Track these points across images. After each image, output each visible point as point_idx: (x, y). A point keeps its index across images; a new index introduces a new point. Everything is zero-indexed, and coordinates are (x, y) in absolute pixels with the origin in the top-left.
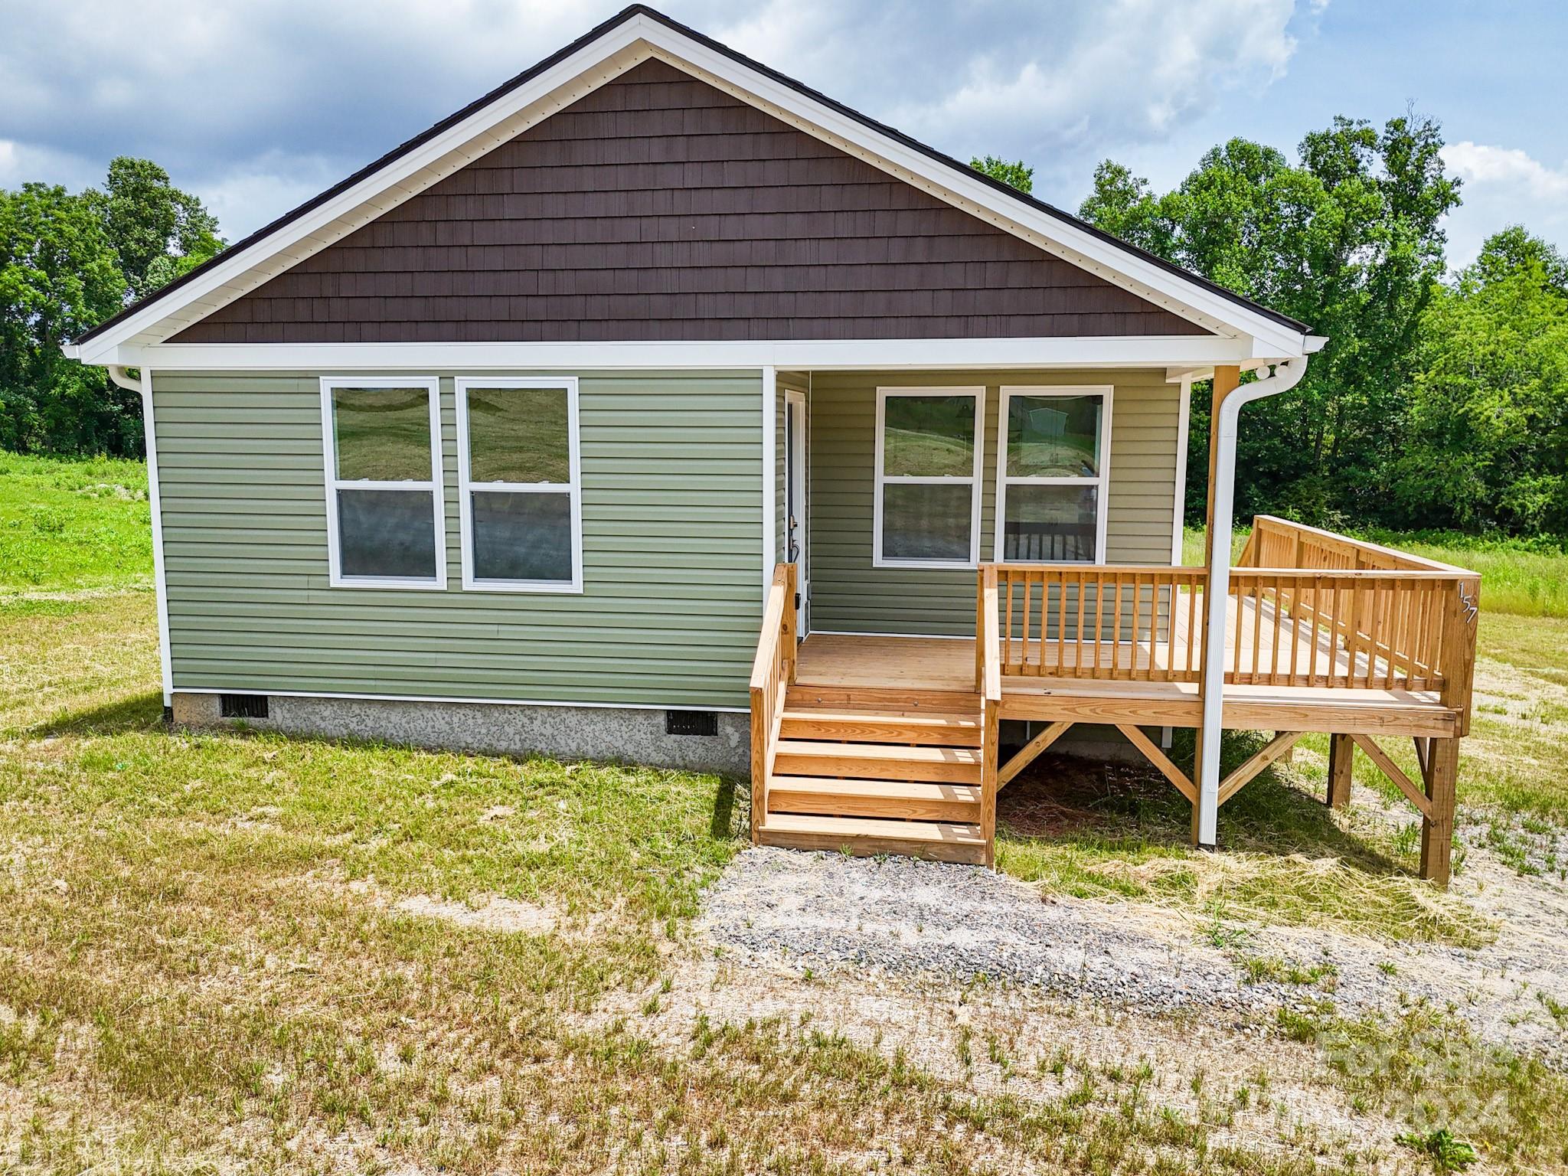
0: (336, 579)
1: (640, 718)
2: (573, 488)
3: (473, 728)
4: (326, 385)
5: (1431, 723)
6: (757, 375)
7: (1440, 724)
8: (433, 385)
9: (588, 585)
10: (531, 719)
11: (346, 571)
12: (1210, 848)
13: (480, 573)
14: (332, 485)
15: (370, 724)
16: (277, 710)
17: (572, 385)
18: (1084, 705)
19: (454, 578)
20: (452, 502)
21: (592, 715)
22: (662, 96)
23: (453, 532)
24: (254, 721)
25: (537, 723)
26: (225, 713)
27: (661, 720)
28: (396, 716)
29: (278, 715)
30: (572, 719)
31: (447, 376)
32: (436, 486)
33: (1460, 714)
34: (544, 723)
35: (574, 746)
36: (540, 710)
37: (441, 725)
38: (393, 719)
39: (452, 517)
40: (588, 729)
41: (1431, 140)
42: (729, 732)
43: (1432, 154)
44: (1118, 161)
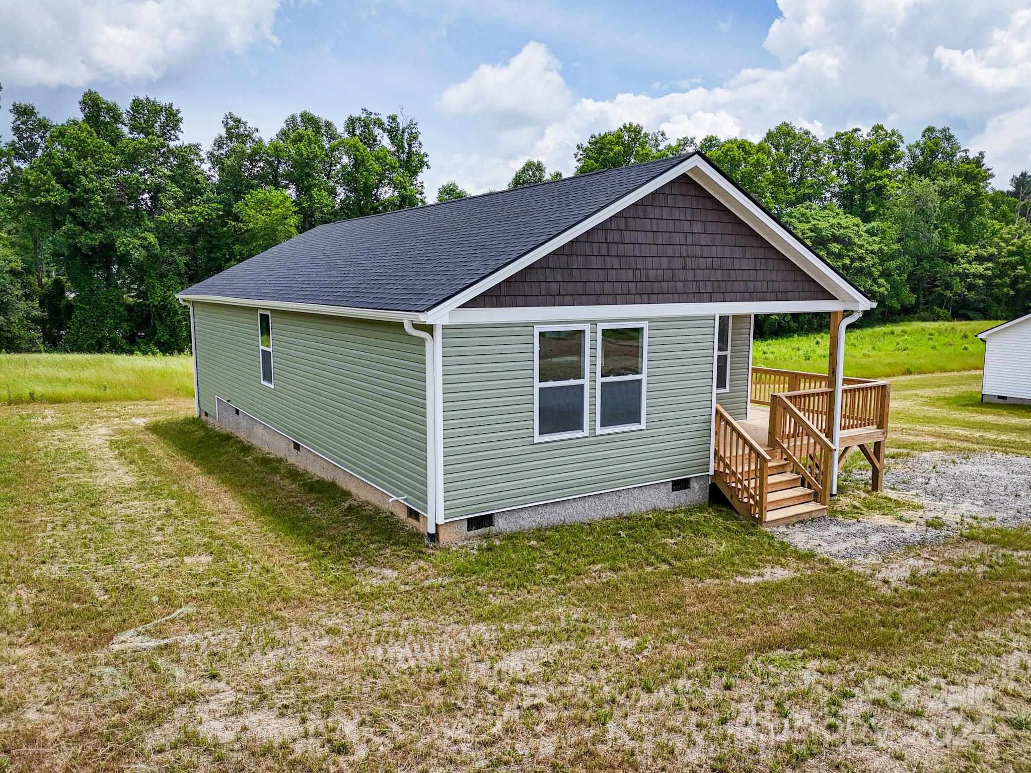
1: (662, 487)
4: (537, 330)
6: (712, 318)
8: (587, 327)
9: (648, 424)
10: (619, 497)
11: (541, 433)
12: (835, 495)
15: (547, 516)
17: (646, 325)
23: (592, 405)
25: (622, 498)
26: (469, 529)
27: (670, 485)
31: (594, 323)
34: (624, 498)
35: (636, 507)
36: (623, 492)
37: (580, 508)
39: (593, 397)
40: (642, 497)
41: (414, 131)
42: (695, 485)
43: (415, 138)
44: (237, 115)
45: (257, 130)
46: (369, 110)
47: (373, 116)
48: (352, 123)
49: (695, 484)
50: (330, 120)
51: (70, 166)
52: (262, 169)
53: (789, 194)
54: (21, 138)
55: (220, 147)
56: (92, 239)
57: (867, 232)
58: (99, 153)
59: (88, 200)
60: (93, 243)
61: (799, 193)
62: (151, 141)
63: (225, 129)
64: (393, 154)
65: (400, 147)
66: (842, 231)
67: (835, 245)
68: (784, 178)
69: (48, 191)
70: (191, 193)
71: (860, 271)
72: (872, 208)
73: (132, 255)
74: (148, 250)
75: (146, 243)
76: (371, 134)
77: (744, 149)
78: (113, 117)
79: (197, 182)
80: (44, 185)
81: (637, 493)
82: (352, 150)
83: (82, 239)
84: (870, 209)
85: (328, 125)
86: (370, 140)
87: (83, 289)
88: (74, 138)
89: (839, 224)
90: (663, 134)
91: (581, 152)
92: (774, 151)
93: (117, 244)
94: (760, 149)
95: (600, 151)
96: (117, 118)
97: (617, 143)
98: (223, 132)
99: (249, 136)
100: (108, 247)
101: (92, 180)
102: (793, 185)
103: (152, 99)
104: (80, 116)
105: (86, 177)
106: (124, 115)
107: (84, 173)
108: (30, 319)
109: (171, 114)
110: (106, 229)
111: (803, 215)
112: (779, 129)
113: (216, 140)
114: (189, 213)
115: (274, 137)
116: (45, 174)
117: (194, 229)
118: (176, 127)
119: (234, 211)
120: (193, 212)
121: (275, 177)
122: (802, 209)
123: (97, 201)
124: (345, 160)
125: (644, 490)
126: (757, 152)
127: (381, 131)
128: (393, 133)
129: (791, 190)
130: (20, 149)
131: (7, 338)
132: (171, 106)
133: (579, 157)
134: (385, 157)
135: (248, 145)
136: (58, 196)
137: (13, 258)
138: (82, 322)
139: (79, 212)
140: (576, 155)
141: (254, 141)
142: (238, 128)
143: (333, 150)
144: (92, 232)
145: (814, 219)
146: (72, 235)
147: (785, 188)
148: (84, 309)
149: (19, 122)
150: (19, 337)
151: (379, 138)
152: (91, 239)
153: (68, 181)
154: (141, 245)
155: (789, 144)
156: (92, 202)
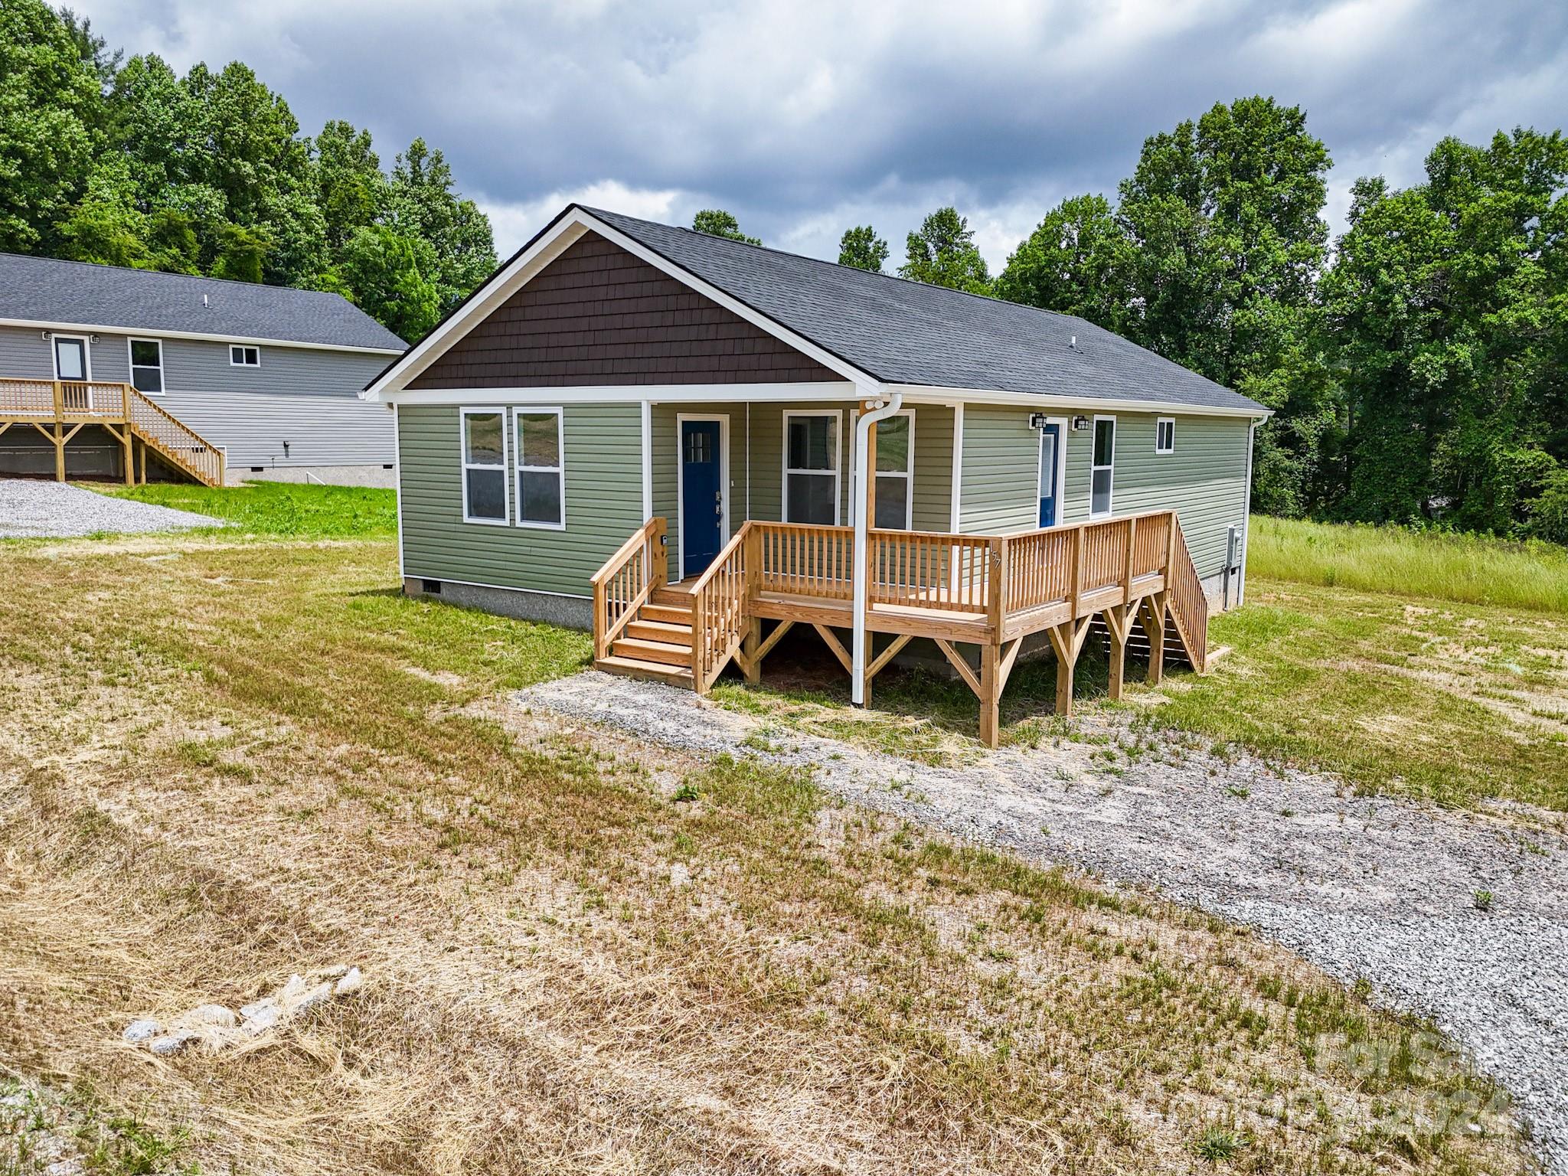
0: (466, 518)
2: (561, 470)
3: (522, 605)
4: (463, 411)
5: (978, 635)
6: (638, 406)
7: (983, 635)
8: (504, 411)
9: (567, 526)
11: (470, 515)
12: (858, 706)
13: (523, 517)
14: (465, 466)
16: (444, 589)
17: (559, 411)
18: (796, 611)
19: (512, 520)
20: (512, 477)
21: (571, 601)
23: (512, 494)
24: (435, 595)
26: (424, 590)
28: (490, 596)
29: (445, 593)
30: (563, 603)
31: (509, 407)
32: (505, 467)
33: (993, 629)
36: (549, 597)
39: (512, 485)
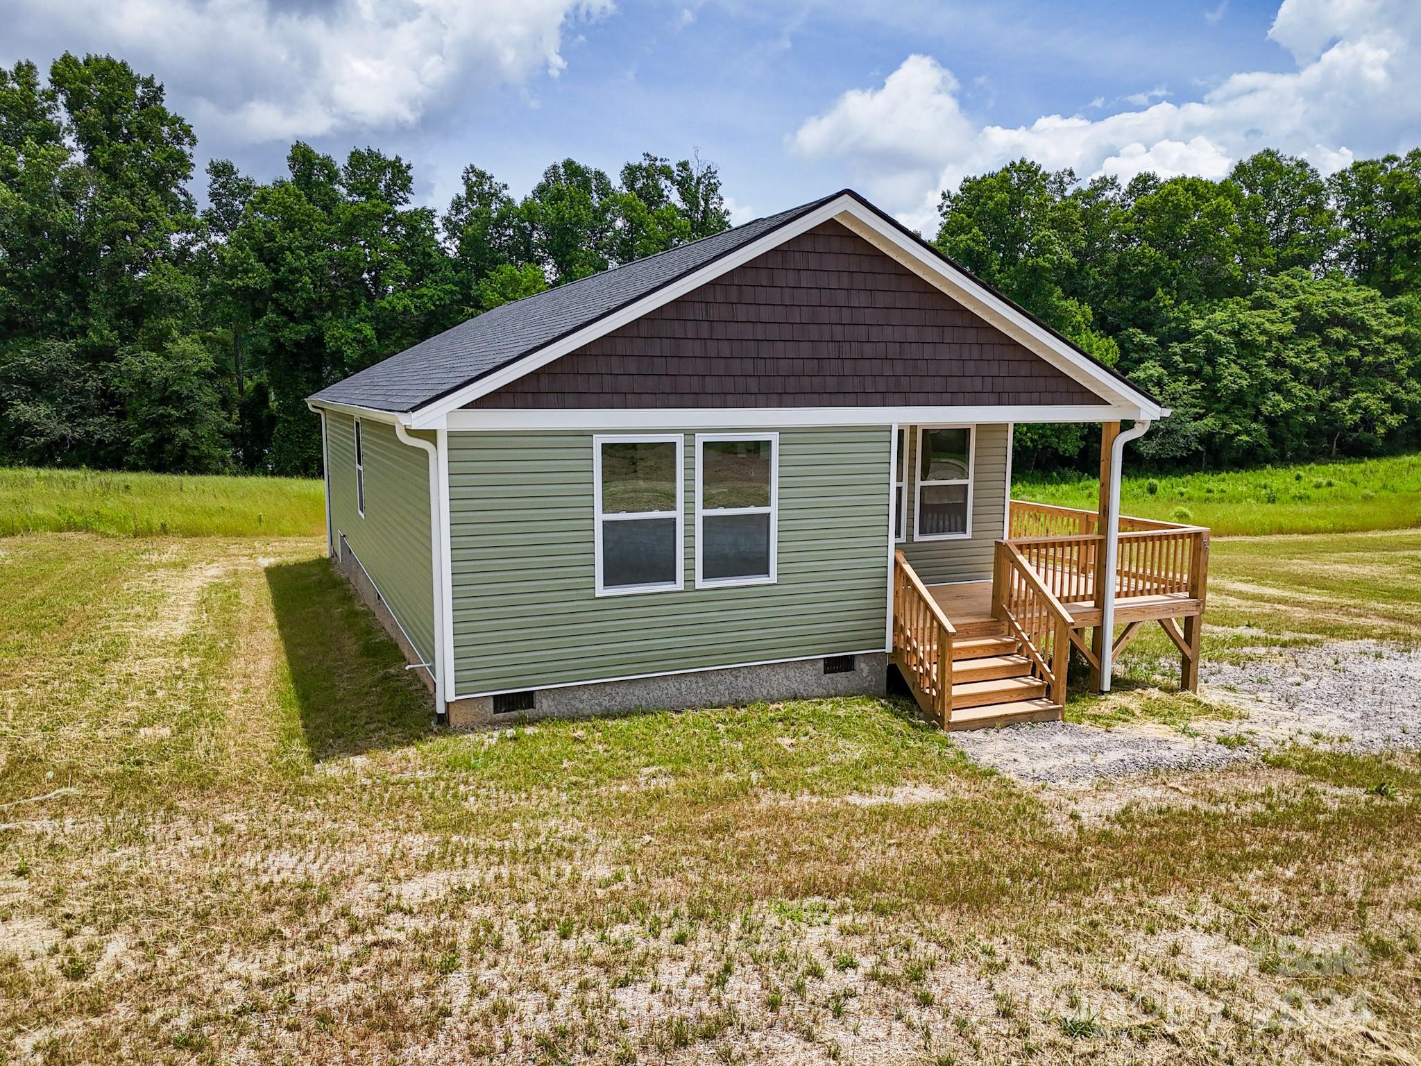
0: (601, 591)
1: (808, 666)
2: (773, 510)
4: (598, 441)
8: (679, 439)
10: (736, 677)
11: (607, 583)
12: (1109, 693)
13: (707, 575)
14: (600, 517)
15: (618, 699)
16: (544, 701)
17: (774, 438)
19: (690, 580)
20: (690, 524)
22: (835, 244)
23: (690, 547)
25: (740, 679)
26: (497, 710)
27: (821, 664)
29: (544, 705)
31: (690, 433)
32: (679, 514)
33: (1202, 602)
34: (745, 679)
35: (765, 693)
36: (743, 670)
37: (673, 690)
38: (636, 693)
39: (690, 536)
40: (774, 679)
41: (712, 181)
42: (863, 667)
43: (714, 190)
44: (479, 167)
45: (505, 186)
46: (653, 155)
47: (658, 163)
48: (631, 173)
49: (863, 665)
50: (602, 170)
51: (273, 240)
52: (511, 238)
53: (1266, 256)
54: (219, 205)
55: (458, 212)
56: (297, 333)
57: (1390, 311)
58: (308, 223)
59: (294, 282)
60: (298, 337)
61: (1284, 254)
62: (374, 206)
63: (465, 187)
64: (683, 214)
65: (694, 204)
66: (1348, 310)
67: (1338, 329)
68: (1261, 233)
69: (246, 271)
70: (421, 270)
71: (1377, 369)
72: (1402, 276)
73: (342, 352)
74: (364, 346)
75: (360, 337)
76: (656, 186)
77: (1195, 192)
78: (328, 175)
79: (430, 256)
80: (242, 264)
81: (765, 674)
82: (628, 209)
83: (286, 332)
84: (1397, 277)
85: (600, 176)
86: (653, 197)
87: (287, 395)
88: (279, 204)
89: (1344, 299)
90: (1071, 174)
91: (948, 203)
92: (1246, 193)
93: (327, 338)
94: (1223, 189)
95: (976, 201)
96: (333, 177)
97: (1001, 189)
98: (462, 191)
99: (495, 195)
100: (317, 341)
101: (299, 258)
102: (1277, 242)
103: (375, 150)
104: (288, 176)
105: (292, 252)
106: (342, 173)
107: (289, 249)
108: (221, 432)
109: (399, 171)
110: (316, 320)
111: (1287, 287)
112: (1255, 159)
113: (454, 202)
114: (418, 297)
115: (530, 195)
116: (242, 249)
117: (422, 319)
118: (405, 187)
119: (473, 293)
120: (421, 297)
121: (527, 249)
122: (1286, 278)
123: (305, 283)
124: (619, 224)
125: (777, 669)
126: (1218, 195)
127: (668, 183)
128: (684, 185)
129: (1269, 250)
130: (218, 218)
131: (194, 457)
132: (398, 159)
133: (945, 209)
134: (673, 218)
135: (493, 207)
136: (258, 277)
137: (203, 355)
138: (286, 438)
139: (283, 298)
140: (940, 208)
141: (501, 201)
142: (481, 184)
143: (606, 210)
144: (297, 323)
145: (1304, 292)
146: (273, 328)
147: (1261, 247)
148: (288, 421)
149: (216, 186)
150: (210, 456)
151: (665, 193)
152: (294, 333)
153: (271, 258)
154: (354, 339)
155: (1271, 182)
156: (299, 285)
